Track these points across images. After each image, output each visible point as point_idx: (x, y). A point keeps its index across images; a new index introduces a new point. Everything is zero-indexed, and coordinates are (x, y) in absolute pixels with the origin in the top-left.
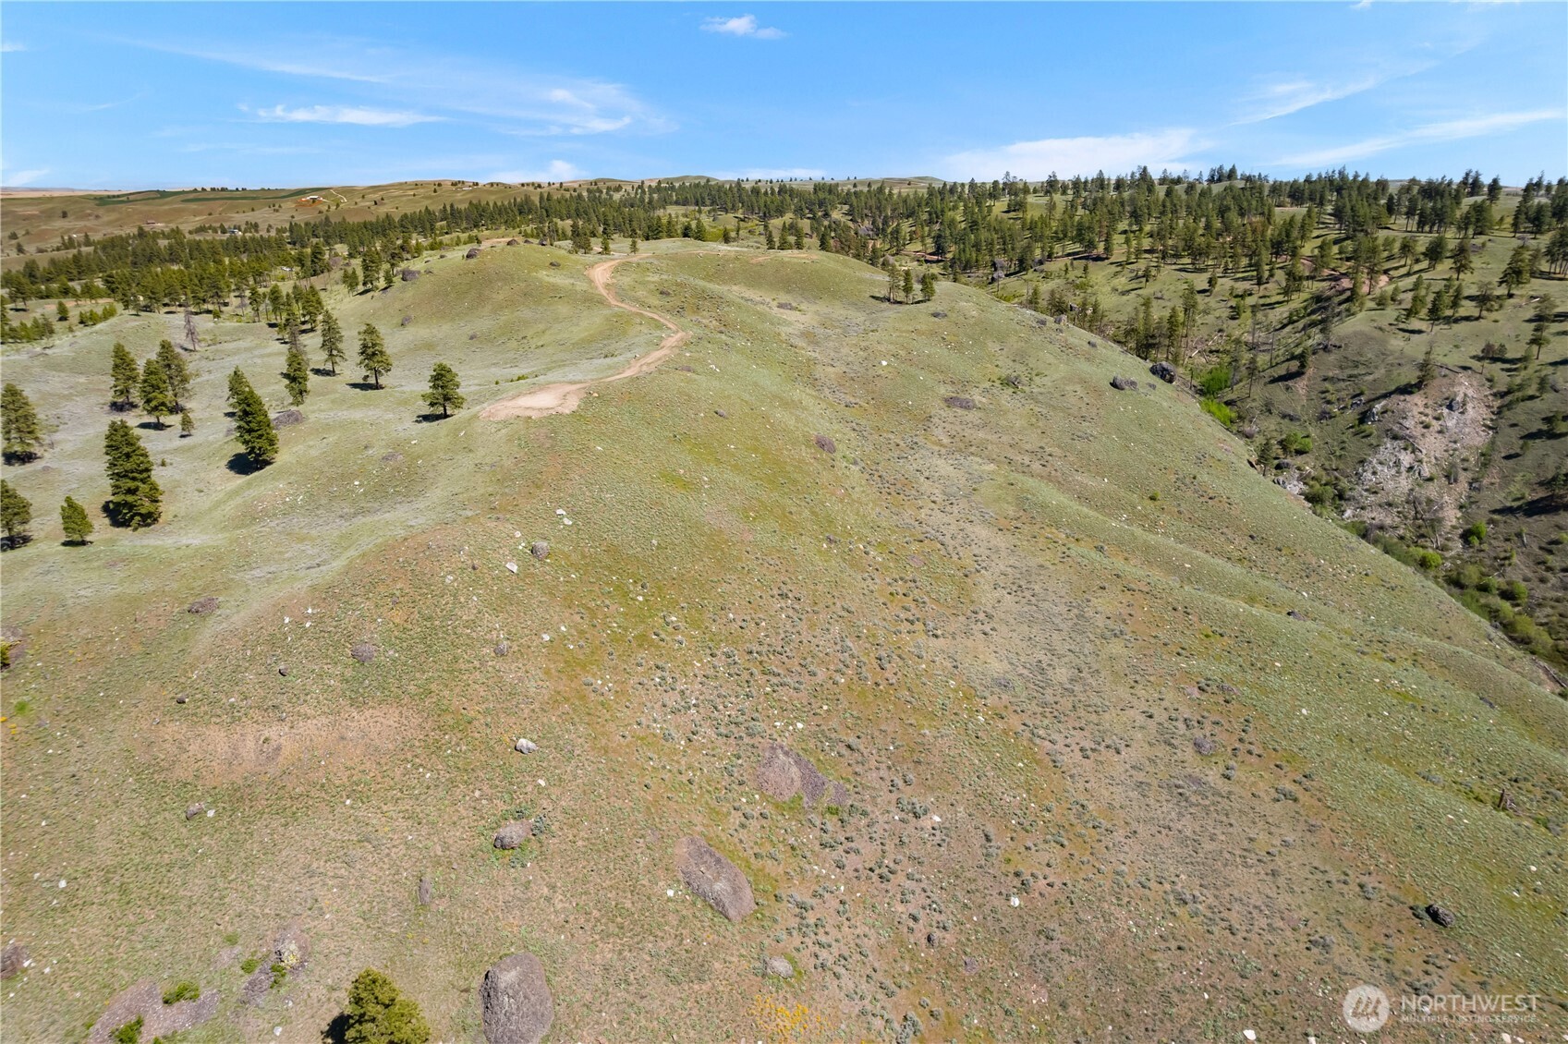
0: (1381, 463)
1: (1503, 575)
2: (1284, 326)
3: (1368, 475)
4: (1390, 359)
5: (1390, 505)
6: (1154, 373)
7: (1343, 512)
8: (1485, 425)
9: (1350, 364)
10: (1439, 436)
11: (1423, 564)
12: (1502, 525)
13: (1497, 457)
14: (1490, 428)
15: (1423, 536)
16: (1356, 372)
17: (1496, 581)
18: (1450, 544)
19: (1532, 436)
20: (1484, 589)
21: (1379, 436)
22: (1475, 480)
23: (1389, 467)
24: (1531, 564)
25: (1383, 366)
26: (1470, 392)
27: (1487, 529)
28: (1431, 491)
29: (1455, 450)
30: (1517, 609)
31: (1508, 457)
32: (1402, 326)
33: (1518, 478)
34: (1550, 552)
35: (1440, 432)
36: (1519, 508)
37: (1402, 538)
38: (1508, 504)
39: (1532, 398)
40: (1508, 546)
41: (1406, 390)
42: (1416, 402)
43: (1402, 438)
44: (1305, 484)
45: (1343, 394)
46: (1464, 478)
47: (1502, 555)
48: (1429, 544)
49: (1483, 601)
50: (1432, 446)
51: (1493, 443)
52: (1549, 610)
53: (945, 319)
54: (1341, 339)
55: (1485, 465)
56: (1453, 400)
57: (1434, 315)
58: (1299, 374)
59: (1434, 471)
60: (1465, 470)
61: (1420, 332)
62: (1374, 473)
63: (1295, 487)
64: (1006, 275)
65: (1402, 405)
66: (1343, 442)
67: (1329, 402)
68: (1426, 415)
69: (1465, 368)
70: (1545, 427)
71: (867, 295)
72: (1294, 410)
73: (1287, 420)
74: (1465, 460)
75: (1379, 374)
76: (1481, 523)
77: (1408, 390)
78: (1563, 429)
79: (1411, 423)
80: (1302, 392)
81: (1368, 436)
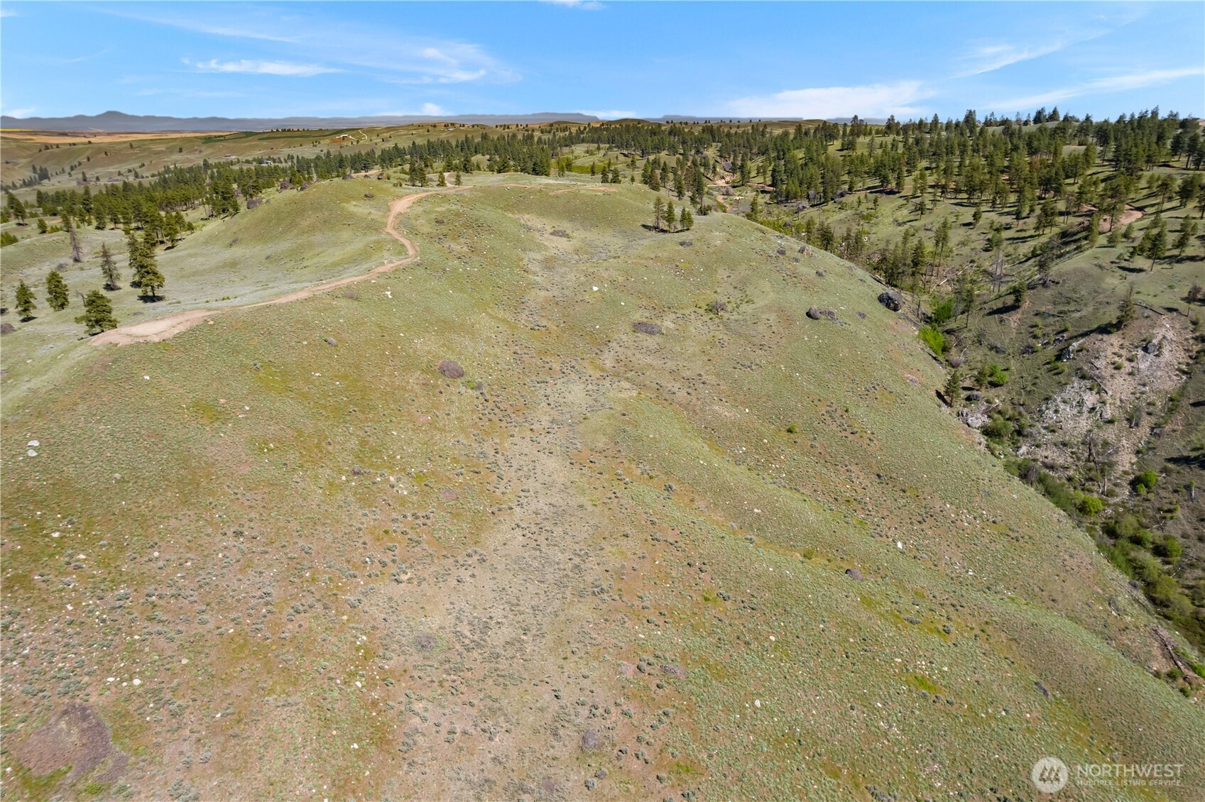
0: (1064, 402)
1: (1161, 529)
2: (1029, 259)
3: (1050, 413)
4: (1101, 298)
5: (1065, 445)
6: (881, 301)
7: (1019, 448)
8: (1179, 370)
9: (1063, 300)
10: (1129, 378)
11: (1083, 509)
12: (1174, 475)
13: (1185, 403)
14: (1184, 372)
15: (1091, 479)
16: (1066, 309)
17: (1153, 534)
18: (1117, 490)
20: (1137, 541)
21: (1069, 374)
22: (1158, 425)
23: (1072, 407)
24: (1194, 520)
25: (1092, 304)
26: (1170, 335)
27: (1158, 478)
28: (1110, 433)
29: (1142, 393)
30: (1167, 567)
31: (1195, 405)
32: (1124, 264)
33: (1201, 428)
35: (1130, 374)
36: (1196, 458)
37: (1070, 479)
38: (1185, 454)
40: (1175, 497)
41: (1105, 330)
42: (1114, 341)
43: (1091, 378)
44: (989, 417)
45: (1049, 330)
46: (1146, 422)
47: (1167, 507)
48: (1095, 488)
49: (1133, 554)
50: (1120, 388)
51: (1184, 388)
53: (691, 247)
54: (1061, 275)
55: (1171, 410)
56: (1150, 342)
58: (1014, 307)
59: (1116, 413)
60: (1150, 414)
61: (1140, 270)
62: (1056, 411)
63: (978, 420)
64: (812, 206)
65: (1098, 344)
66: (1036, 378)
67: (1035, 337)
68: (1120, 356)
69: (1170, 310)
71: (639, 224)
72: (1002, 342)
73: (993, 352)
74: (1151, 404)
75: (1086, 311)
76: (1154, 471)
77: (1108, 329)
79: (1102, 363)
80: (1014, 325)
81: (1060, 372)
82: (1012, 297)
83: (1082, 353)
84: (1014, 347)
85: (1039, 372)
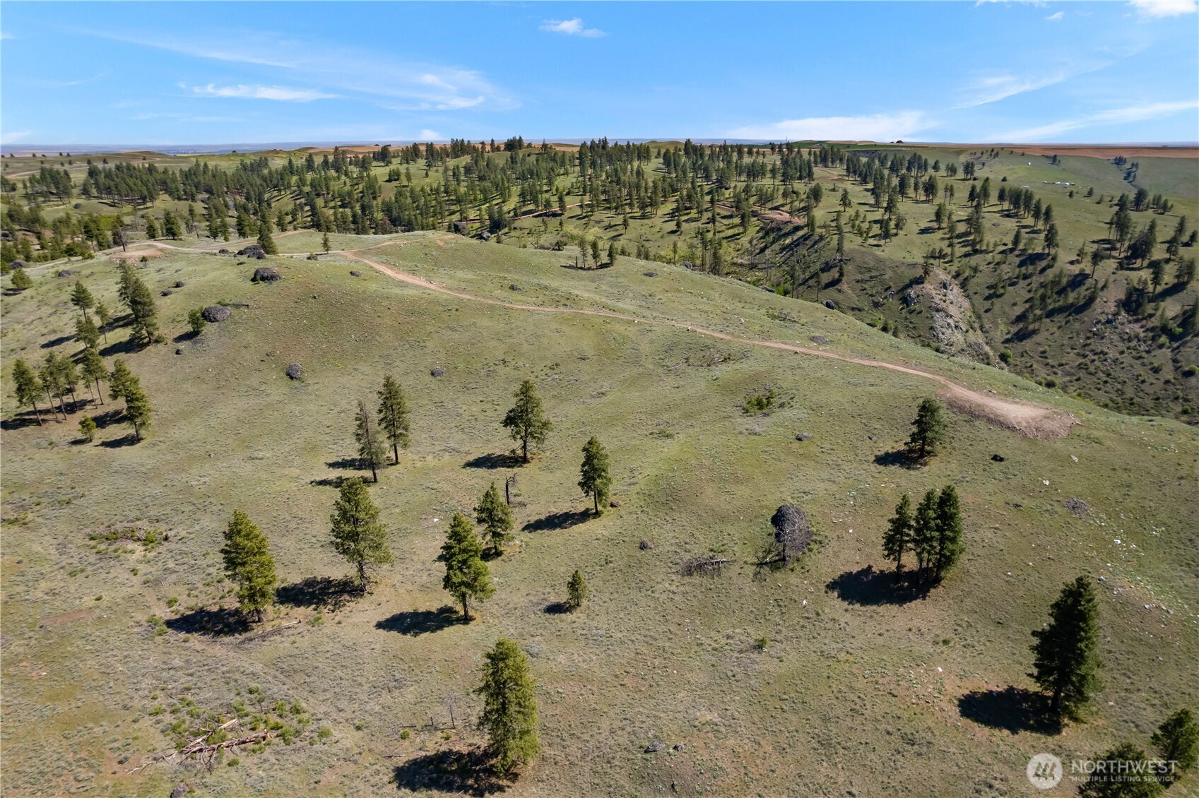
0: (941, 327)
1: (1037, 376)
3: (941, 335)
4: (887, 264)
5: (963, 350)
8: (963, 296)
9: (865, 270)
10: (953, 306)
12: (1013, 349)
13: (981, 312)
14: (967, 297)
16: (873, 274)
17: (1039, 379)
19: (987, 298)
21: (927, 311)
22: (982, 327)
23: (947, 329)
25: (887, 269)
27: (1009, 352)
28: (972, 337)
29: (963, 312)
31: (987, 311)
32: (868, 243)
33: (1000, 322)
34: (1046, 358)
35: (951, 303)
36: (1012, 338)
38: (1007, 337)
39: (974, 276)
41: (916, 282)
42: (929, 287)
43: (940, 310)
45: (877, 289)
46: (976, 325)
47: (1029, 365)
50: (952, 310)
51: (973, 305)
52: (1073, 388)
56: (943, 284)
57: (886, 235)
58: (839, 281)
59: (965, 326)
60: (974, 322)
65: (924, 290)
66: (907, 319)
67: (872, 296)
68: (939, 294)
70: (992, 292)
71: (557, 265)
72: (856, 305)
73: (856, 312)
74: (970, 317)
75: (889, 274)
76: (1003, 350)
77: (919, 281)
78: (1002, 291)
79: (937, 300)
80: (850, 292)
81: (921, 312)
82: (834, 273)
83: (921, 298)
84: (866, 305)
85: (904, 315)
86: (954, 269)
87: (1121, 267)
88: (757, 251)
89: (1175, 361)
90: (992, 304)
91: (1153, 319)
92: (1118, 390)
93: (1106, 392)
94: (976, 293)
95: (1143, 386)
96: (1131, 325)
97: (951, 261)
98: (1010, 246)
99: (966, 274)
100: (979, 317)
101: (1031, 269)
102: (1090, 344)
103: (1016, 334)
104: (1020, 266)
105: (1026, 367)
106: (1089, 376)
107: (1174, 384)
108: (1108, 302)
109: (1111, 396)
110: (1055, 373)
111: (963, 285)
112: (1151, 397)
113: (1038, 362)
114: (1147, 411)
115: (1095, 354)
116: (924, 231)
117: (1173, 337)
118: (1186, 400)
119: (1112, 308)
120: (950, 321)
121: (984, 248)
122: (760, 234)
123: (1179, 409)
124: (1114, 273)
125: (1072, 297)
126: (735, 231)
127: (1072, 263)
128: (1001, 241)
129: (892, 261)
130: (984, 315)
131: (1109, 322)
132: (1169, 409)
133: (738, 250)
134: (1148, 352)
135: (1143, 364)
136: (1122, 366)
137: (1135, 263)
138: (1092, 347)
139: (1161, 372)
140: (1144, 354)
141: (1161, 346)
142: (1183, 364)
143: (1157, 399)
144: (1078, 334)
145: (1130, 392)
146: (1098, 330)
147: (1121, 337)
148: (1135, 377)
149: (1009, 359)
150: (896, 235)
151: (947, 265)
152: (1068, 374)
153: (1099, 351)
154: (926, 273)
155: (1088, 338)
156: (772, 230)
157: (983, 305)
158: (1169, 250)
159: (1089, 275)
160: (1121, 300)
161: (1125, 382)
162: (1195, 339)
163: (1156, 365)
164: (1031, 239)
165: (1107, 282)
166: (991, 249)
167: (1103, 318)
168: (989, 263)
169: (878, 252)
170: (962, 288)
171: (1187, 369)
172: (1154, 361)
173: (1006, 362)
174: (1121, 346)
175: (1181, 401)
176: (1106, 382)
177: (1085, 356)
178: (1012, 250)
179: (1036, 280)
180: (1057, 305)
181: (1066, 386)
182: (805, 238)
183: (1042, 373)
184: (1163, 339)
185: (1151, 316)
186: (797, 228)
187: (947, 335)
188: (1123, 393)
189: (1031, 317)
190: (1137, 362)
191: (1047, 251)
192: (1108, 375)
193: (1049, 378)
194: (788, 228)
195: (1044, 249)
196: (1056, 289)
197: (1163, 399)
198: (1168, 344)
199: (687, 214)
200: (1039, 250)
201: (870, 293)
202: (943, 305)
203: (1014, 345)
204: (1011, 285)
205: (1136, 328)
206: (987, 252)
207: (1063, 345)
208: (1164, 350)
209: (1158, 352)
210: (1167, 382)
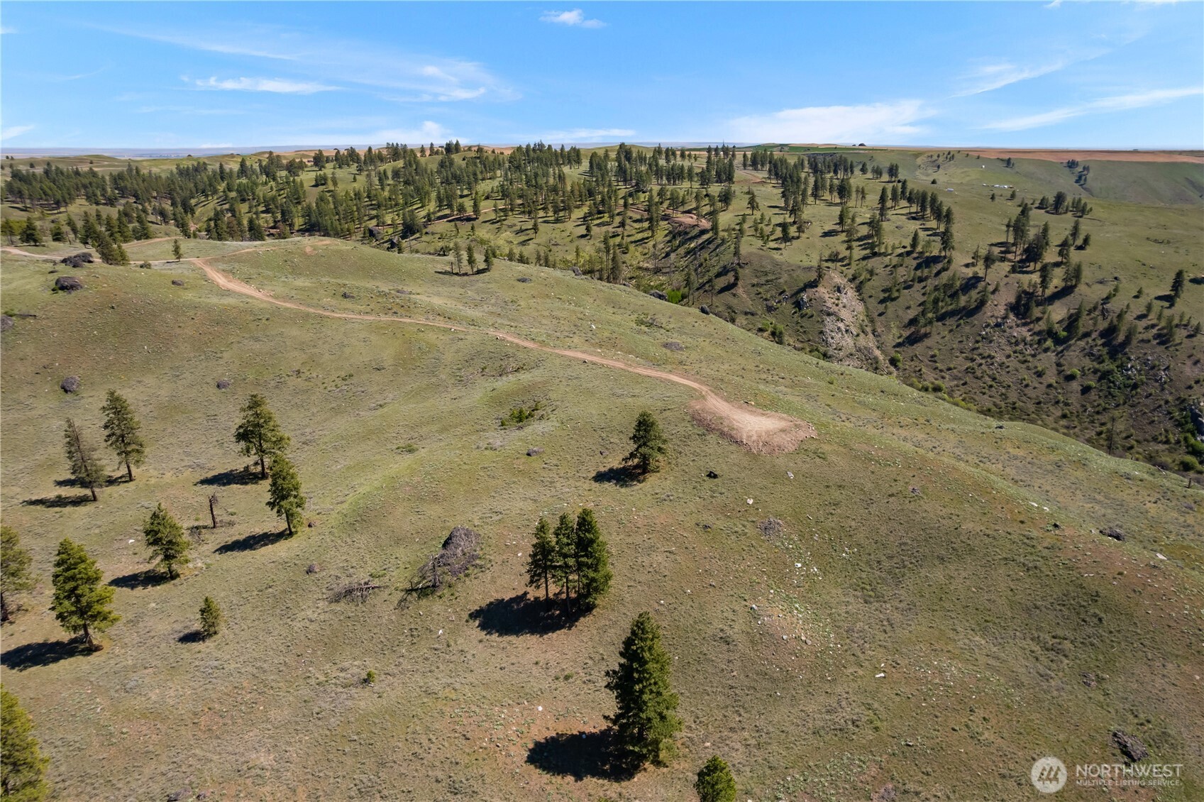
0: (831, 331)
1: (925, 380)
3: (830, 339)
4: (783, 268)
5: (851, 355)
8: (858, 299)
9: (762, 274)
10: (845, 309)
12: (904, 353)
13: (875, 316)
14: (861, 300)
16: (769, 278)
17: (927, 383)
19: (882, 302)
21: (818, 315)
22: (874, 331)
23: (837, 333)
24: (932, 371)
25: (783, 273)
26: (840, 281)
27: (899, 356)
28: (862, 341)
29: (856, 316)
31: (880, 315)
32: (768, 246)
33: (892, 326)
34: (935, 362)
35: (844, 307)
36: (904, 342)
38: (898, 341)
39: (869, 280)
40: (915, 363)
41: (810, 286)
42: (822, 291)
43: (831, 314)
45: (772, 293)
46: (869, 329)
47: (917, 369)
50: (844, 314)
51: (867, 308)
52: (959, 393)
56: (837, 287)
57: (786, 238)
58: (734, 285)
59: (856, 330)
60: (866, 326)
61: (779, 249)
65: (817, 294)
66: (798, 323)
67: (766, 300)
68: (832, 298)
70: (886, 295)
72: (749, 309)
73: (749, 316)
74: (863, 321)
75: (785, 277)
76: (893, 354)
77: (813, 284)
78: (896, 294)
79: (829, 304)
80: (745, 296)
81: (812, 316)
82: (730, 278)
83: (813, 301)
84: (760, 309)
85: (795, 319)
86: (850, 272)
87: (1014, 270)
88: (663, 255)
89: (1059, 365)
90: (886, 307)
91: (1040, 323)
92: (1002, 394)
93: (990, 397)
94: (870, 297)
95: (1027, 391)
96: (1019, 329)
97: (849, 264)
98: (909, 249)
99: (862, 278)
100: (872, 321)
101: (926, 272)
102: (978, 348)
103: (907, 338)
104: (916, 269)
105: (915, 372)
106: (975, 380)
107: (1056, 389)
108: (998, 306)
109: (994, 400)
110: (943, 378)
111: (859, 289)
112: (1033, 401)
113: (927, 366)
114: (1029, 415)
115: (983, 358)
116: (826, 234)
117: (1058, 341)
118: (1067, 404)
119: (1001, 311)
120: (841, 325)
121: (883, 250)
122: (668, 238)
123: (1059, 413)
124: (1006, 276)
125: (963, 300)
126: (645, 235)
127: (967, 266)
128: (900, 243)
129: (789, 265)
130: (877, 319)
131: (998, 325)
132: (1049, 413)
133: (645, 254)
134: (1034, 356)
135: (1028, 368)
136: (1007, 370)
137: (1029, 266)
138: (980, 351)
139: (1044, 377)
140: (1029, 358)
141: (1046, 350)
142: (1065, 368)
143: (1039, 403)
144: (968, 338)
145: (1013, 396)
146: (987, 333)
147: (1009, 341)
148: (1019, 381)
149: (898, 364)
150: (798, 238)
151: (844, 268)
152: (956, 378)
153: (986, 355)
154: (820, 276)
155: (977, 342)
156: (679, 234)
157: (876, 308)
158: (1060, 253)
159: (982, 278)
160: (1011, 304)
161: (1009, 386)
162: (1078, 342)
163: (1040, 369)
164: (929, 242)
165: (998, 285)
166: (890, 252)
167: (992, 322)
168: (886, 266)
169: (776, 256)
170: (858, 291)
171: (1069, 373)
172: (1038, 365)
173: (896, 366)
174: (1008, 350)
175: (1061, 405)
176: (991, 386)
177: (973, 360)
178: (908, 253)
179: (931, 283)
180: (950, 308)
181: (952, 391)
182: (709, 241)
183: (930, 378)
184: (1049, 343)
185: (1039, 319)
186: (703, 232)
187: (836, 339)
188: (1007, 398)
189: (922, 321)
190: (1022, 366)
191: (943, 254)
192: (994, 379)
193: (936, 382)
194: (696, 231)
195: (940, 252)
196: (949, 293)
197: (1045, 404)
198: (1053, 348)
199: (601, 218)
200: (935, 253)
201: (764, 297)
202: (835, 309)
203: (905, 349)
204: (905, 288)
205: (1024, 332)
206: (885, 255)
207: (953, 349)
208: (1049, 353)
209: (1043, 356)
210: (1050, 386)
